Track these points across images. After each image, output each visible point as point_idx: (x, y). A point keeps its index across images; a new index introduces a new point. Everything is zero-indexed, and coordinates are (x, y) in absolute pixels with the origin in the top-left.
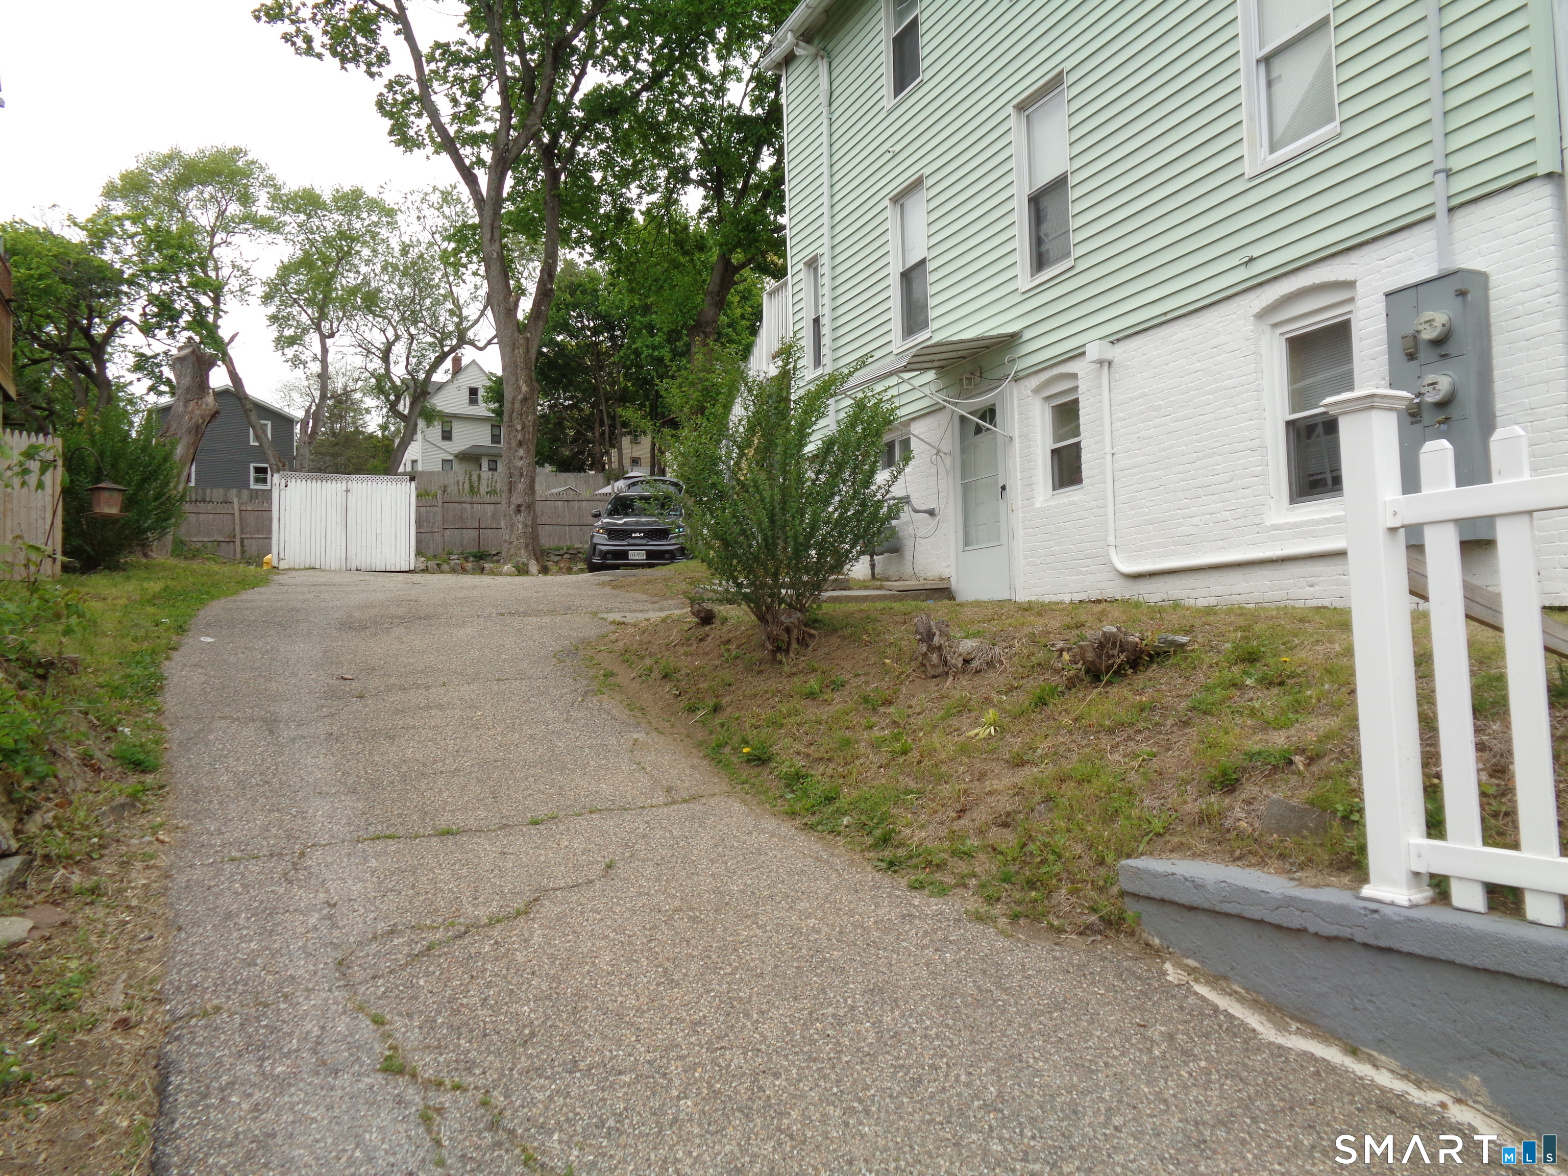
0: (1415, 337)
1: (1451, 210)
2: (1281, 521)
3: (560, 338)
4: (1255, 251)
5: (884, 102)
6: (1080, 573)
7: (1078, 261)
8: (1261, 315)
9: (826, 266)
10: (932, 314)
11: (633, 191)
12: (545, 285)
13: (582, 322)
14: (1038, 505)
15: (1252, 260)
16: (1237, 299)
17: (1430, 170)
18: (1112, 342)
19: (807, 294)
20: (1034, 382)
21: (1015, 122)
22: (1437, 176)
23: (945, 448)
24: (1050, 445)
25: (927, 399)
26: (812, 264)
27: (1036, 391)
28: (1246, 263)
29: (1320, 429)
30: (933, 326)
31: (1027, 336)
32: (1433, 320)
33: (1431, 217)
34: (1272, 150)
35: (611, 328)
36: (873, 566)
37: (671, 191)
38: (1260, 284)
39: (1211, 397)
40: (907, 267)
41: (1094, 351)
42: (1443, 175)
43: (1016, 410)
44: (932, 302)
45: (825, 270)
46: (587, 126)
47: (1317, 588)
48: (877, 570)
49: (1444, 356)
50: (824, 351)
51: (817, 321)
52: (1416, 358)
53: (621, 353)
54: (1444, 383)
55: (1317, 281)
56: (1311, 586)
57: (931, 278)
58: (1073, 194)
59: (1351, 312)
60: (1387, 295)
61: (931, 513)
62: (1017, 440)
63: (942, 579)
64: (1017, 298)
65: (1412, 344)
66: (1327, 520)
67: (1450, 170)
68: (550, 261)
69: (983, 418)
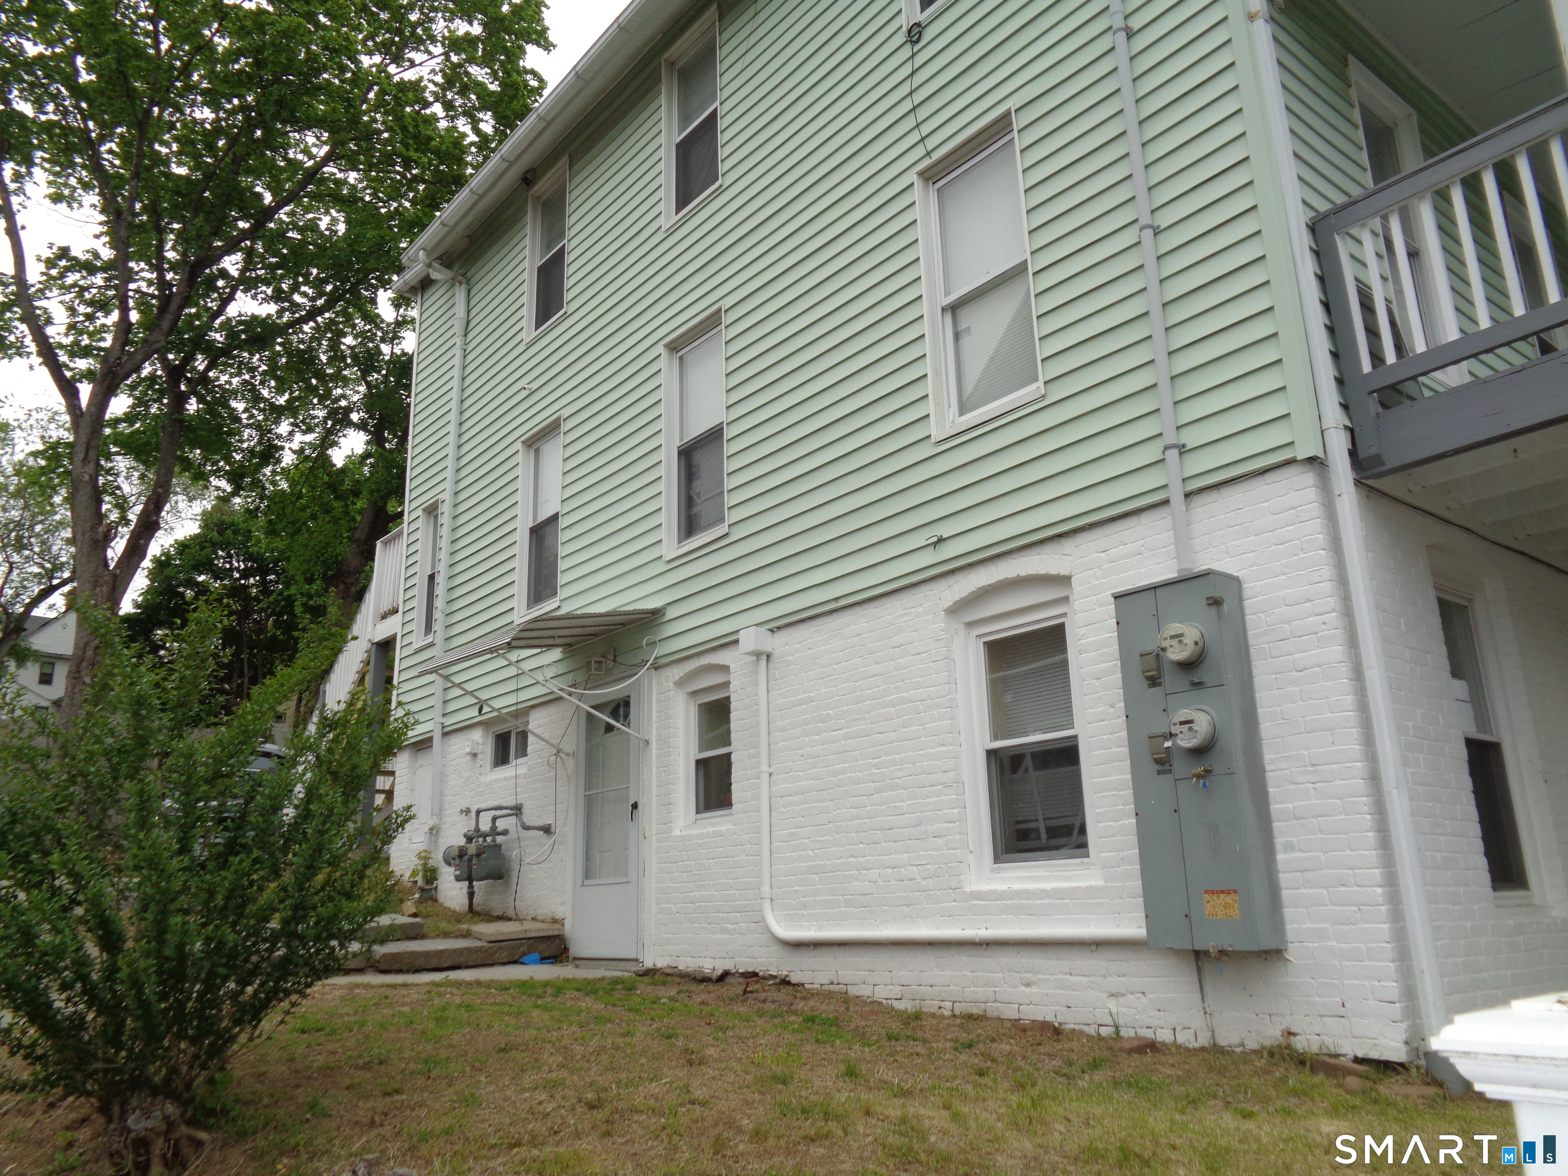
0: (1158, 656)
1: (1187, 495)
2: (984, 887)
3: (202, 578)
4: (945, 530)
5: (523, 335)
6: (726, 931)
7: (734, 528)
8: (955, 610)
9: (446, 516)
10: (562, 579)
11: (284, 428)
12: (148, 516)
13: (230, 563)
14: (676, 833)
15: (941, 540)
16: (924, 588)
17: (1159, 444)
18: (771, 630)
19: (423, 546)
20: (678, 672)
21: (666, 364)
22: (1168, 452)
23: (568, 746)
24: (695, 754)
25: (539, 686)
26: (432, 511)
27: (680, 683)
28: (935, 544)
29: (1028, 762)
30: (563, 593)
31: (671, 614)
32: (1181, 635)
33: (1166, 502)
34: (962, 412)
35: (263, 571)
36: (471, 895)
37: (329, 432)
38: (952, 572)
39: (892, 710)
40: (539, 520)
41: (749, 640)
42: (1175, 452)
43: (654, 706)
44: (562, 565)
45: (445, 520)
46: (226, 351)
47: (1035, 989)
48: (476, 900)
49: (1198, 685)
50: (437, 615)
51: (432, 578)
52: (1160, 684)
53: (271, 599)
54: (1203, 724)
55: (1023, 573)
56: (1028, 985)
57: (563, 537)
58: (729, 449)
59: (1065, 615)
60: (1117, 597)
61: (547, 830)
62: (654, 744)
63: (555, 921)
64: (661, 567)
65: (1153, 664)
66: (1045, 894)
67: (1184, 446)
68: (160, 490)
69: (615, 714)
